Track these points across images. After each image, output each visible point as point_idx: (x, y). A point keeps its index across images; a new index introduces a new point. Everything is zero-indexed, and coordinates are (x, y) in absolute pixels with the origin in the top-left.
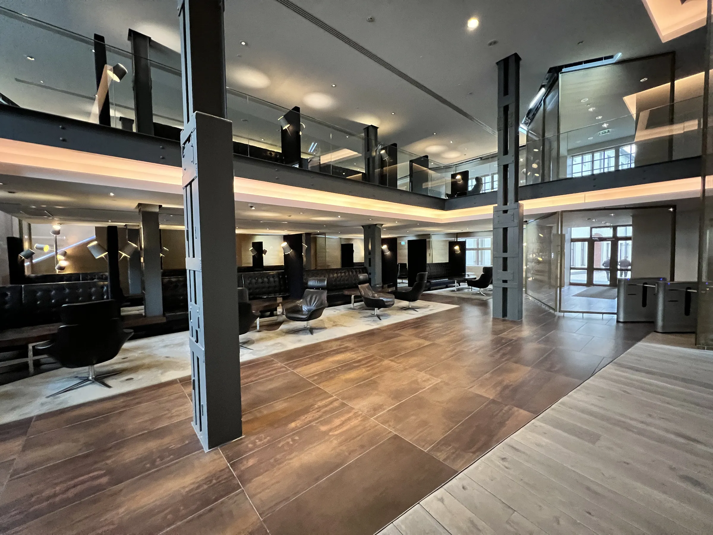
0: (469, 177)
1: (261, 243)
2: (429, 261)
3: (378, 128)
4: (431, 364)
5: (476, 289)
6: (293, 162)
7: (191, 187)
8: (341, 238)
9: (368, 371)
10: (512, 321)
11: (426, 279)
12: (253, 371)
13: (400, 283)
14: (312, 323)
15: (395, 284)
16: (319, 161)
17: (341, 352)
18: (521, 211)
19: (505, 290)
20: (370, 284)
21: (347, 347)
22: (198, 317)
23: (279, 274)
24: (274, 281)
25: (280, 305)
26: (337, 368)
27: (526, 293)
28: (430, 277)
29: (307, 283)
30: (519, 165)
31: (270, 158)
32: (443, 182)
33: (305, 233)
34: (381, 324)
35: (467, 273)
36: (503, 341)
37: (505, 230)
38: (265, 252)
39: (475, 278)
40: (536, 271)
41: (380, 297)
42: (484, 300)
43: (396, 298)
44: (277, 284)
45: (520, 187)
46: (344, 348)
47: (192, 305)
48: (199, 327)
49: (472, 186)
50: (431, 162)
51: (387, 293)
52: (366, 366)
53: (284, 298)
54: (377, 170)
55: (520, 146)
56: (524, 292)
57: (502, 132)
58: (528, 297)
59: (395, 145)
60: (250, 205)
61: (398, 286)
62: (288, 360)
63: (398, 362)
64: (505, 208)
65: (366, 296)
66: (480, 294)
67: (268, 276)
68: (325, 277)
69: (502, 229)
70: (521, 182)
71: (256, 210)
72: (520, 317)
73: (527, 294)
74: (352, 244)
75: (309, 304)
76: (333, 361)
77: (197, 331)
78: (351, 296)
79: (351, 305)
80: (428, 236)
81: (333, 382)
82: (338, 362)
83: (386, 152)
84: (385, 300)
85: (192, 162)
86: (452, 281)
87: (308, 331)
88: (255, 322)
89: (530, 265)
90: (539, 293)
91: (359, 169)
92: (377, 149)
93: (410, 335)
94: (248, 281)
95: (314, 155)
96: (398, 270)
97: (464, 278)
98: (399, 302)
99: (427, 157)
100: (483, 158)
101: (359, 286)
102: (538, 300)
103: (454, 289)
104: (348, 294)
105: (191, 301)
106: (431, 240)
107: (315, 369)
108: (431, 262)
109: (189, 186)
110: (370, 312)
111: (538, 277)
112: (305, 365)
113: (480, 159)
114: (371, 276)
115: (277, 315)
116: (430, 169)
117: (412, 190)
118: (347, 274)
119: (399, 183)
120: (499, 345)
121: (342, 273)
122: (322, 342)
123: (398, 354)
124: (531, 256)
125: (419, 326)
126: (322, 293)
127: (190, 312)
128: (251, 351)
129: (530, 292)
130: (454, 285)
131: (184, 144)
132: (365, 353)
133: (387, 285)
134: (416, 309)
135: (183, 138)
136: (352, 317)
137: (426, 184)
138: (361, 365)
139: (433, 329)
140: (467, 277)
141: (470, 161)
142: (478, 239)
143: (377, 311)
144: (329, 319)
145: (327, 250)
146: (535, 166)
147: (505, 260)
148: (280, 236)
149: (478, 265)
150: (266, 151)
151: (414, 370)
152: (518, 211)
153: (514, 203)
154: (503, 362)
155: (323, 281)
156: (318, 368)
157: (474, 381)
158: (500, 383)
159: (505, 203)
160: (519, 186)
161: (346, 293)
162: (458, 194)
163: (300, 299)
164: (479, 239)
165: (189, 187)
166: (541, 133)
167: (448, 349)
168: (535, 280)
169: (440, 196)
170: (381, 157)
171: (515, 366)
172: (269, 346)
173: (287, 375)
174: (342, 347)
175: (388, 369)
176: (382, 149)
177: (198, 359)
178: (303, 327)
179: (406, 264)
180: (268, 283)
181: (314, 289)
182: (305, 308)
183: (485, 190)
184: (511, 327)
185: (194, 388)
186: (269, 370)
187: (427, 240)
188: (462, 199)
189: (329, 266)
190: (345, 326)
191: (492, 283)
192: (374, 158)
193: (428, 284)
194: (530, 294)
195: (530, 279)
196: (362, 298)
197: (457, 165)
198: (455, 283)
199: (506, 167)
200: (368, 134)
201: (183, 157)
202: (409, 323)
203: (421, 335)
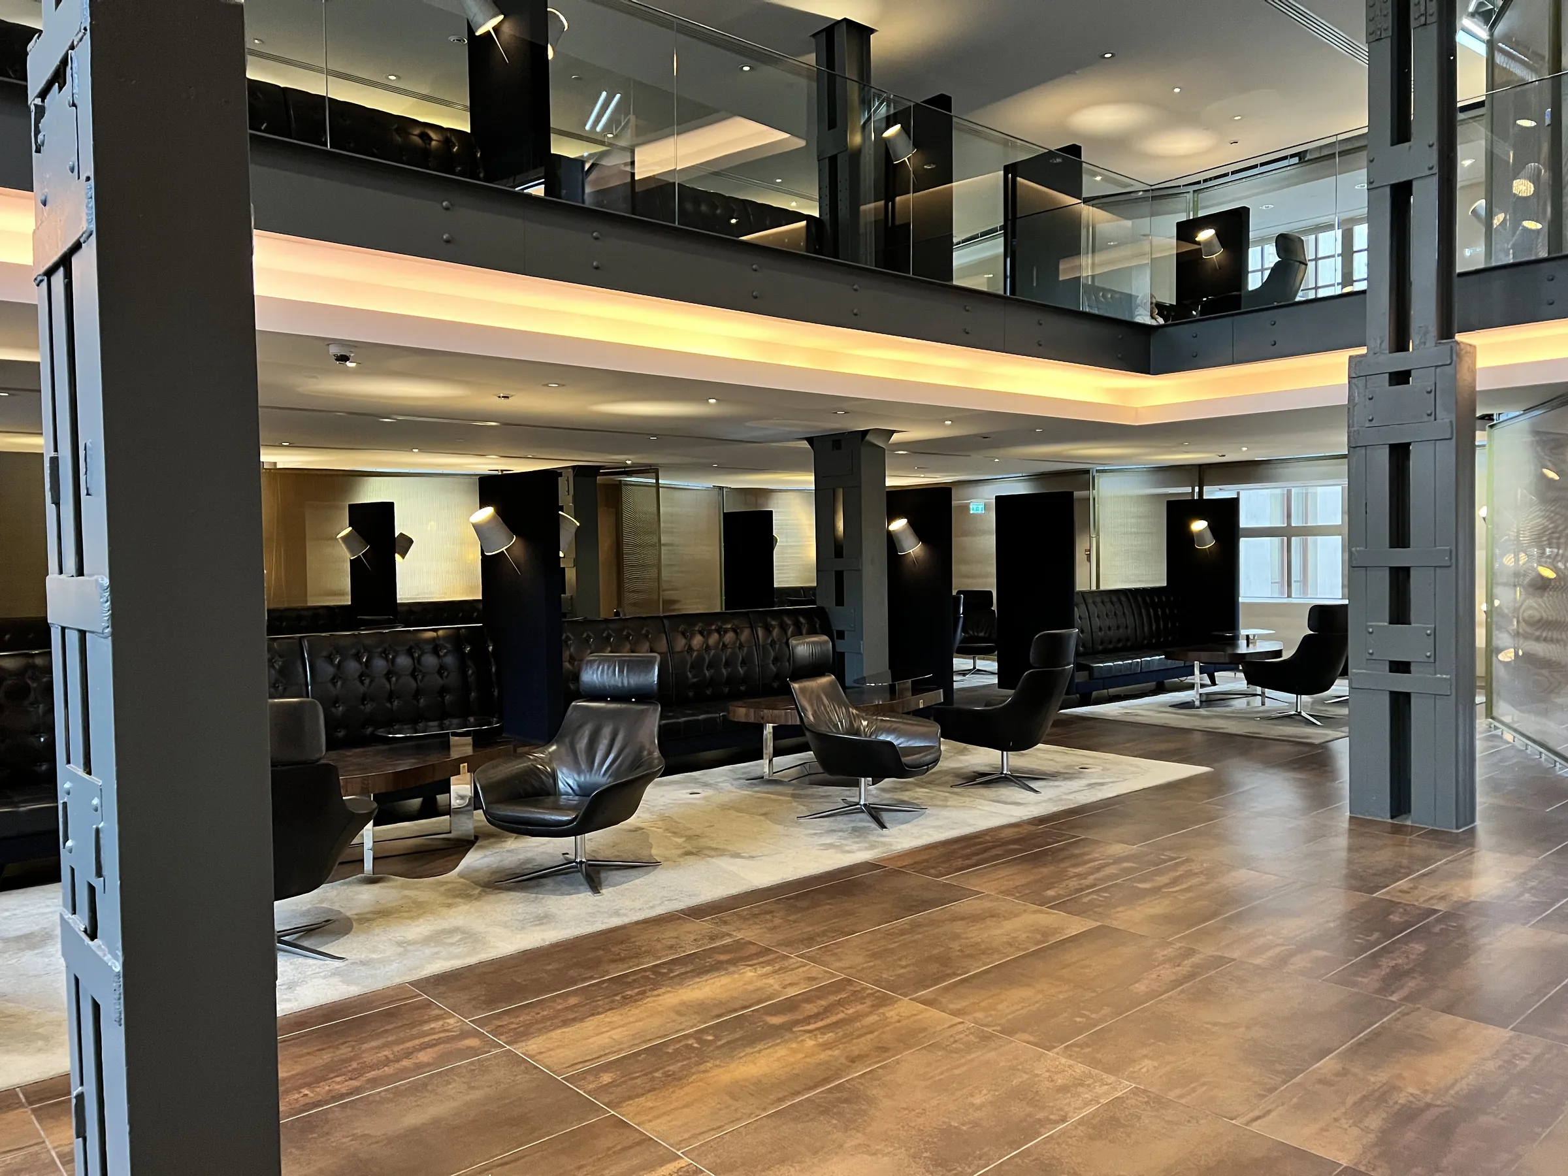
0: (1252, 235)
1: (386, 511)
2: (1083, 582)
3: (872, 31)
4: (1093, 1016)
5: (1280, 700)
6: (524, 173)
7: (68, 275)
8: (721, 488)
9: (826, 1046)
10: (1433, 832)
11: (1072, 658)
12: (344, 1051)
13: (964, 673)
14: (597, 842)
15: (945, 675)
16: (628, 169)
17: (717, 967)
18: (1464, 375)
19: (1400, 703)
20: (841, 678)
21: (740, 945)
22: (98, 831)
23: (457, 639)
24: (441, 669)
25: (464, 766)
26: (698, 1035)
27: (1489, 714)
28: (1091, 650)
29: (576, 677)
30: (1459, 185)
31: (422, 155)
32: (1142, 255)
33: (574, 467)
34: (884, 844)
35: (1243, 632)
36: (1395, 918)
37: (1400, 454)
38: (406, 543)
39: (1278, 653)
40: (1531, 623)
41: (880, 730)
42: (1317, 742)
43: (946, 735)
44: (452, 679)
45: (1461, 275)
46: (725, 949)
47: (73, 777)
48: (99, 873)
49: (1262, 270)
50: (1095, 174)
51: (908, 713)
52: (820, 1024)
53: (482, 741)
54: (870, 208)
55: (1459, 105)
56: (1480, 710)
57: (1386, 47)
58: (1498, 732)
59: (943, 101)
60: (334, 350)
61: (956, 686)
62: (491, 1001)
63: (952, 1006)
64: (1399, 362)
65: (823, 729)
66: (1296, 718)
67: (413, 648)
68: (652, 651)
69: (1387, 451)
70: (1467, 252)
71: (365, 371)
72: (1466, 812)
73: (1493, 718)
74: (771, 512)
75: (582, 758)
76: (683, 1004)
77: (92, 889)
78: (760, 728)
79: (761, 767)
80: (1082, 477)
81: (681, 1095)
82: (701, 1008)
83: (905, 129)
84: (899, 742)
85: (72, 170)
86: (1180, 663)
87: (580, 877)
88: (355, 841)
89: (1506, 598)
90: (1545, 713)
91: (794, 204)
92: (869, 118)
93: (1008, 892)
94: (331, 670)
95: (610, 145)
96: (957, 619)
97: (1230, 651)
98: (962, 752)
99: (1075, 150)
100: (1308, 157)
101: (796, 686)
102: (1542, 745)
103: (1189, 699)
104: (752, 720)
105: (69, 762)
106: (1093, 493)
107: (604, 1040)
108: (1094, 588)
109: (61, 272)
110: (838, 795)
111: (1540, 649)
112: (565, 1023)
113: (1296, 160)
114: (842, 646)
115: (448, 811)
116: (1086, 201)
117: (1013, 292)
118: (745, 635)
119: (960, 258)
120: (1376, 935)
121: (726, 631)
122: (637, 923)
123: (955, 974)
124: (1508, 561)
125: (1045, 853)
126: (640, 717)
127: (65, 804)
128: (337, 963)
129: (1506, 711)
130: (1189, 680)
131: (43, 94)
132: (816, 970)
133: (909, 683)
134: (1033, 785)
135: (38, 68)
136: (764, 814)
137: (1072, 262)
138: (797, 1022)
139: (1098, 869)
140: (1243, 648)
141: (1255, 166)
142: (1289, 492)
143: (868, 791)
144: (671, 825)
145: (664, 539)
146: (1523, 187)
147: (1400, 578)
148: (467, 480)
149: (1289, 596)
150: (405, 123)
151: (1019, 1044)
152: (1454, 378)
153: (1437, 344)
154: (1395, 1005)
155: (647, 665)
156: (617, 1034)
157: (1272, 1090)
158: (1382, 1096)
159: (1400, 342)
160: (1458, 270)
161: (742, 713)
162: (1204, 305)
163: (549, 742)
164: (1293, 491)
165: (58, 279)
166: (1546, 52)
167: (1160, 954)
168: (1529, 660)
169: (1132, 315)
170: (886, 150)
171: (1446, 1022)
172: (410, 943)
173: (483, 1068)
174: (718, 944)
175: (910, 1037)
176: (889, 122)
177: (96, 1007)
178: (560, 860)
179: (990, 593)
180: (413, 675)
181: (606, 701)
182: (567, 780)
183: (1316, 288)
184: (1426, 861)
185: (81, 1133)
186: (410, 1044)
187: (1077, 494)
188: (1221, 326)
189: (674, 602)
190: (737, 855)
191: (1344, 673)
192: (856, 155)
193: (1082, 677)
194: (1507, 719)
195: (1507, 656)
196: (808, 734)
197: (1200, 186)
198: (1193, 674)
199: (1401, 194)
200: (829, 57)
201: (38, 151)
202: (1004, 843)
203: (1051, 893)
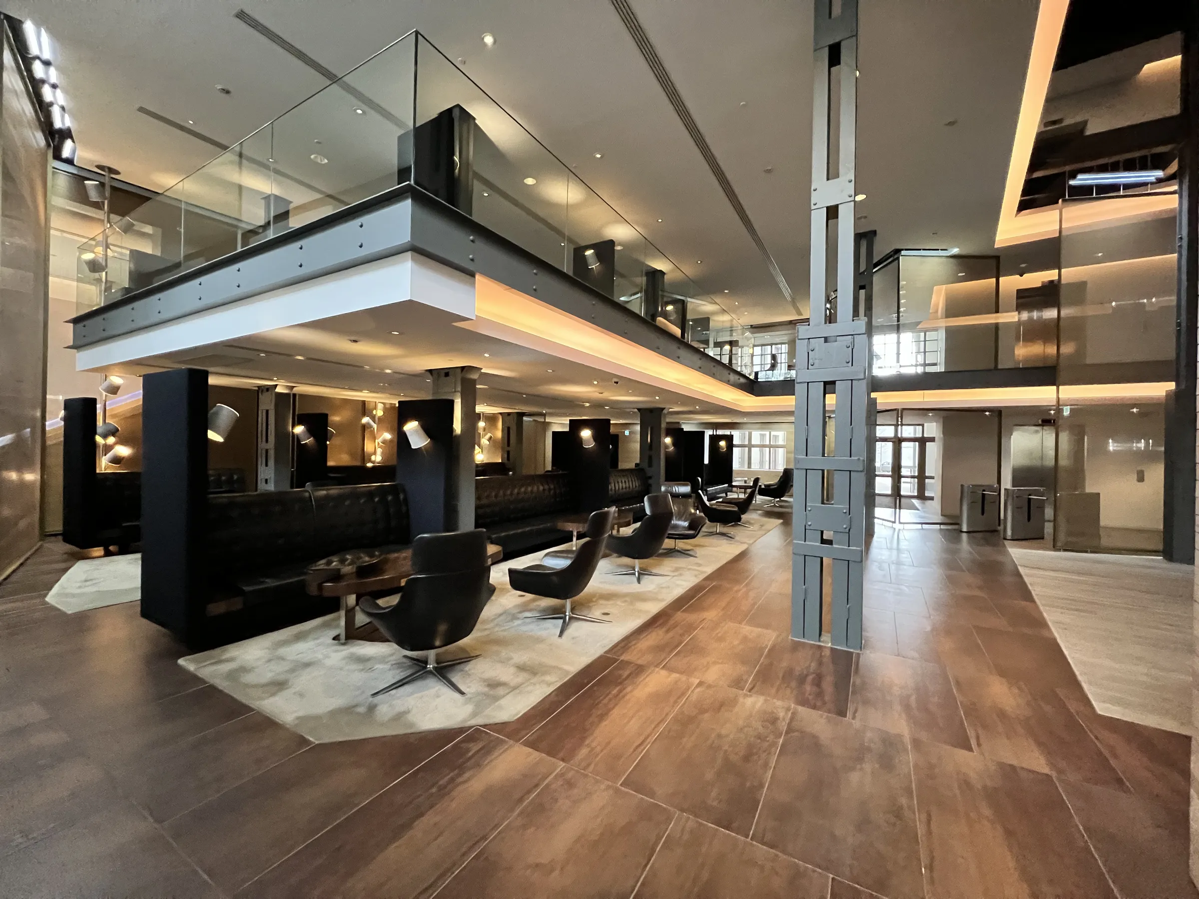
3: (666, 274)
35: (735, 479)
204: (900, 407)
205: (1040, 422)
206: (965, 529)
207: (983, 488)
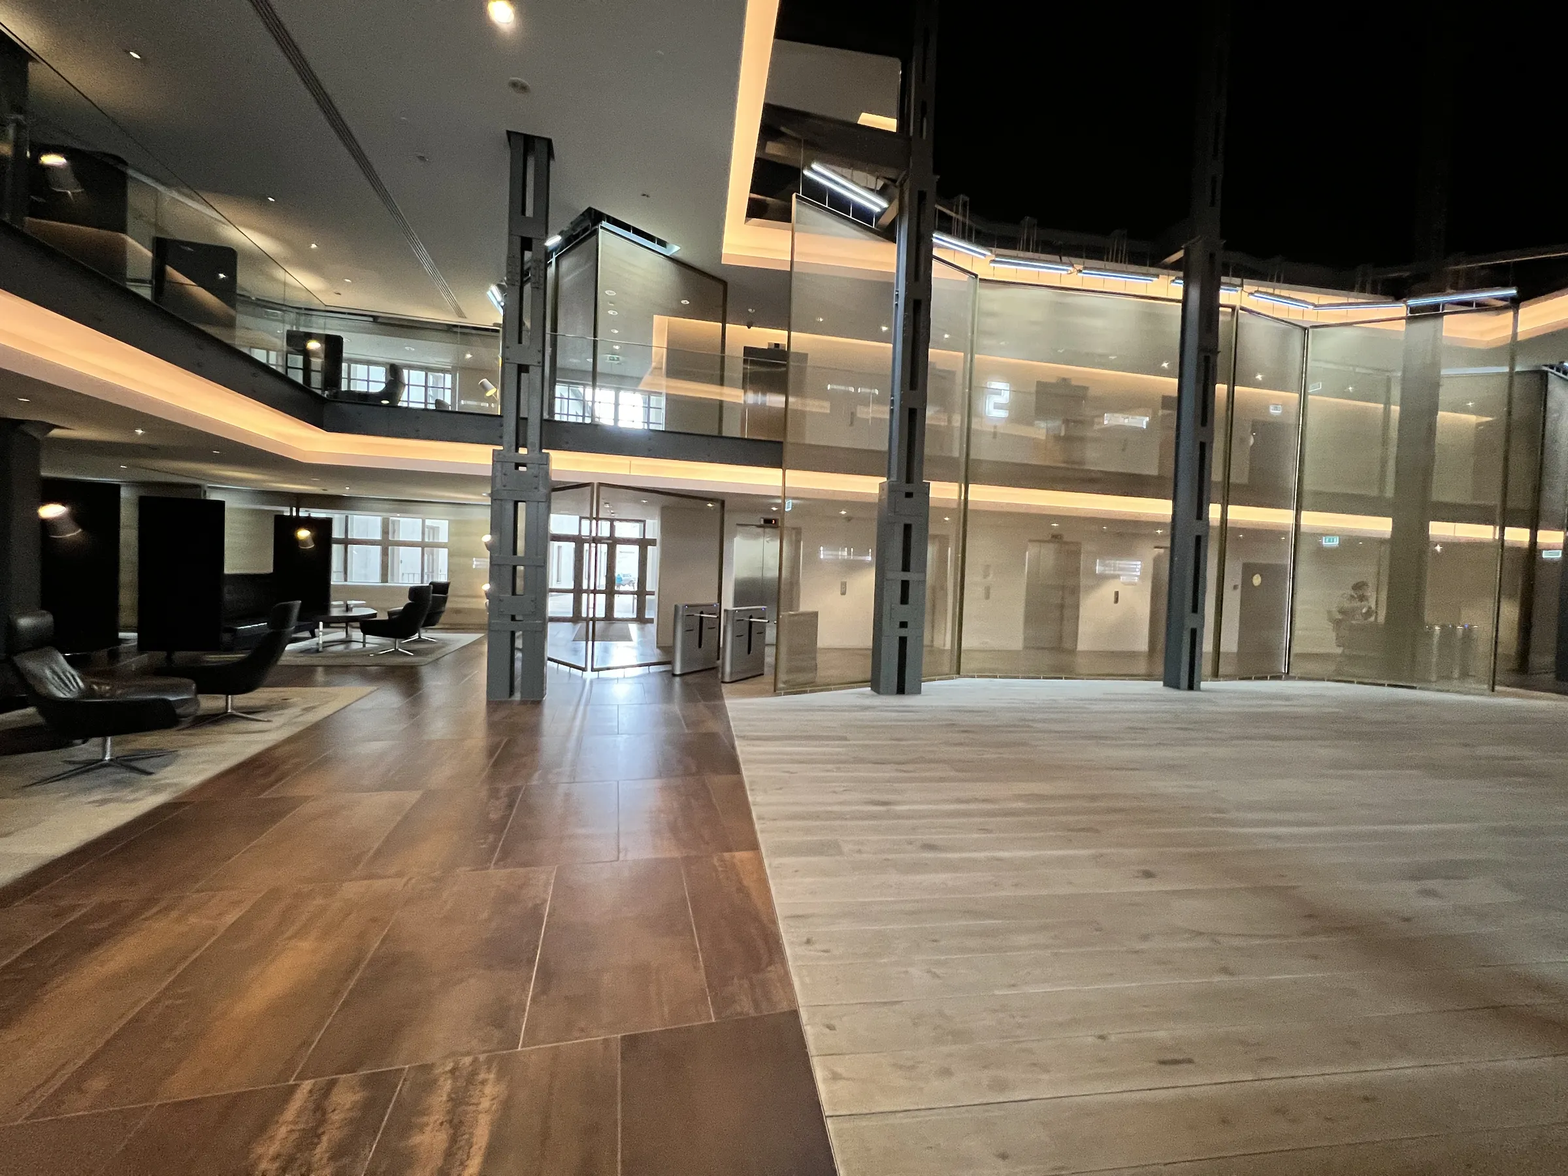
10: (534, 702)
42: (409, 666)
57: (517, 290)
64: (520, 458)
69: (512, 503)
99: (232, 253)
140: (338, 612)
152: (548, 470)
153: (540, 452)
204: (596, 482)
205: (762, 522)
206: (678, 672)
207: (701, 609)
